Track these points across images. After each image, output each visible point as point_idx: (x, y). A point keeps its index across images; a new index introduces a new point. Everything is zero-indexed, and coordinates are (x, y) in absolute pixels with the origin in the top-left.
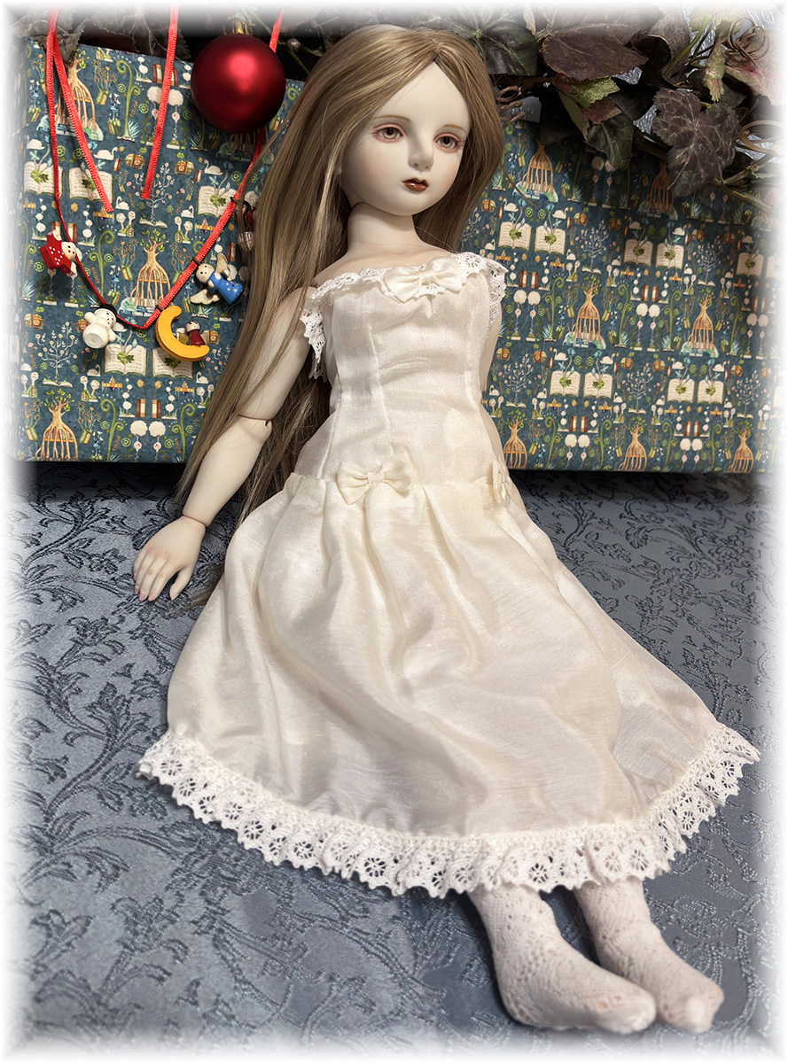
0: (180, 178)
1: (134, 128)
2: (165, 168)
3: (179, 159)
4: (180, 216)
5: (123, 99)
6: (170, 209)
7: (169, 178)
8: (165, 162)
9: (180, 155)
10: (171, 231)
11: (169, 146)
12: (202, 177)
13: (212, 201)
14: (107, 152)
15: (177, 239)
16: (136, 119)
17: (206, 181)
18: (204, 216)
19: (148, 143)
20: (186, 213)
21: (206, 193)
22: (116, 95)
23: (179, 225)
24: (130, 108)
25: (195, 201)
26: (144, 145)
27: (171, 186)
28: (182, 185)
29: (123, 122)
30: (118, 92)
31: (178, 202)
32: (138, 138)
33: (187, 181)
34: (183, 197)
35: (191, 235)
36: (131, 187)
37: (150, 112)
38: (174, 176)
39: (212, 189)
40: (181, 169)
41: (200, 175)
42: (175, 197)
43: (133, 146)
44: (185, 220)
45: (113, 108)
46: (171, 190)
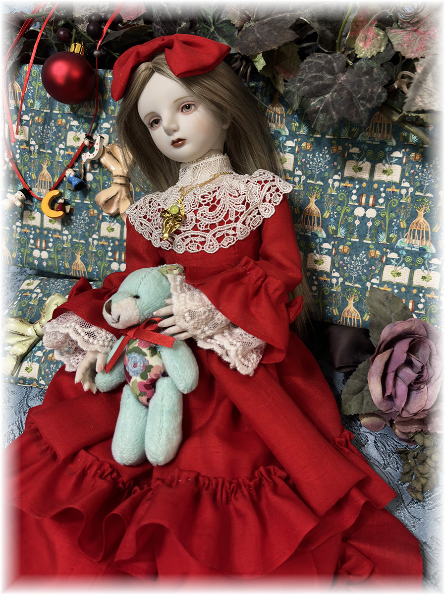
0: (59, 128)
1: (39, 103)
2: (52, 123)
3: (59, 118)
4: (58, 147)
5: (34, 89)
6: (54, 144)
7: (54, 128)
8: (52, 119)
9: (59, 116)
10: (53, 155)
11: (54, 112)
12: (69, 127)
13: (73, 139)
14: (27, 116)
15: (57, 159)
16: (40, 98)
17: (71, 129)
18: (69, 147)
19: (45, 111)
20: (61, 146)
21: (71, 135)
22: (31, 88)
23: (58, 151)
24: (37, 94)
25: (65, 140)
26: (43, 112)
27: (55, 132)
28: (60, 131)
29: (34, 101)
30: (32, 86)
31: (58, 140)
32: (40, 109)
33: (62, 129)
34: (60, 137)
35: (63, 157)
36: (37, 133)
37: (46, 95)
38: (56, 127)
39: (74, 133)
40: (60, 123)
41: (68, 126)
42: (56, 138)
43: (38, 113)
44: (60, 149)
45: (30, 94)
46: (54, 134)
